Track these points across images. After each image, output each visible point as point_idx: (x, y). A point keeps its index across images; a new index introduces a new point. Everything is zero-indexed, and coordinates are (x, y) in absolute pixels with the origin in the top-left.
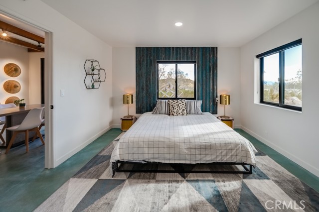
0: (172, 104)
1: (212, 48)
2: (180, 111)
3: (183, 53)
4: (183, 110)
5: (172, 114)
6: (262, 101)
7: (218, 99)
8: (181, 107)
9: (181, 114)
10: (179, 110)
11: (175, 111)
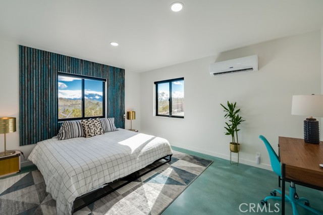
0: (87, 124)
1: (121, 69)
2: (97, 131)
3: (93, 69)
4: (101, 129)
5: (89, 135)
6: (157, 115)
7: (125, 115)
8: (97, 126)
9: (99, 133)
10: (96, 129)
11: (92, 131)
